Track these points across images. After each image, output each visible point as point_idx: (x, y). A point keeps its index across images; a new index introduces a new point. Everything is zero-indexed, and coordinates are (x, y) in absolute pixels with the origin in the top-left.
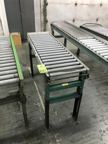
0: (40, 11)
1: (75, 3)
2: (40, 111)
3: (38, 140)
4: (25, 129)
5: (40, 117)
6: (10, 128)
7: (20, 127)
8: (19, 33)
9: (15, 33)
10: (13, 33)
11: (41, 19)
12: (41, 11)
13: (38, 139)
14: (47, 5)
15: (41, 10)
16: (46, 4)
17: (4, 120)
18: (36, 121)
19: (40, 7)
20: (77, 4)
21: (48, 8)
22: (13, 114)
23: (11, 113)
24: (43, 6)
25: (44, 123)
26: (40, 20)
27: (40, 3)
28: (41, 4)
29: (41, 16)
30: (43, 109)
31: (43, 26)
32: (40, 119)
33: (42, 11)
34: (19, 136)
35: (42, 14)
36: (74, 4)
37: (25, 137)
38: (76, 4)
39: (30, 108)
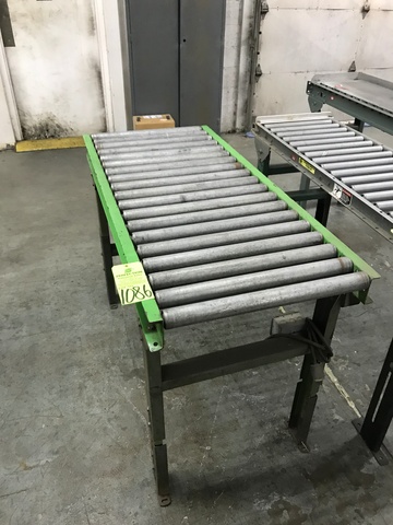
0: (236, 36)
1: (361, 6)
2: (327, 391)
3: (357, 489)
4: (298, 451)
5: (334, 411)
6: (246, 446)
7: (278, 441)
8: (168, 118)
9: (153, 117)
10: (147, 117)
11: (238, 67)
12: (239, 38)
13: (357, 485)
14: (264, 13)
15: (240, 33)
16: (260, 11)
17: (212, 415)
18: (324, 424)
19: (236, 22)
20: (367, 11)
21: (267, 24)
22: (235, 399)
23: (230, 396)
24: (250, 17)
25: (356, 433)
26: (234, 70)
27: (237, 8)
28: (241, 10)
29: (239, 56)
30: (334, 384)
31: (244, 89)
32: (337, 417)
33: (244, 36)
34: (284, 471)
35: (243, 48)
36: (358, 11)
37: (307, 476)
38: (365, 11)
39: (286, 378)
